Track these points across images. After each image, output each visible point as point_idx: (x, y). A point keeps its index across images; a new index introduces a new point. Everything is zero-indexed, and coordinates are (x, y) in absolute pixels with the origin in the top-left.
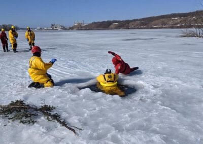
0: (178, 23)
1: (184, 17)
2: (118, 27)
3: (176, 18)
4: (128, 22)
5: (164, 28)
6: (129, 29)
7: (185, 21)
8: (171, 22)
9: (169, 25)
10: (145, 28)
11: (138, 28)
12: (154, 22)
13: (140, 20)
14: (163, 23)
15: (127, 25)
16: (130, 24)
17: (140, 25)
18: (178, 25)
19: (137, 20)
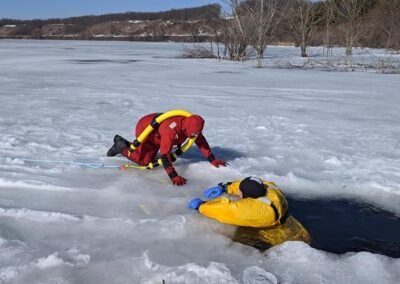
0: (142, 32)
1: (150, 19)
2: (18, 33)
3: (137, 22)
4: (39, 24)
5: (117, 39)
6: (42, 38)
7: (152, 28)
8: (128, 29)
9: (124, 33)
10: (77, 39)
11: (62, 38)
12: (94, 28)
13: (65, 21)
14: (114, 31)
15: (38, 29)
16: (44, 28)
17: (67, 32)
18: (143, 35)
19: (58, 21)
